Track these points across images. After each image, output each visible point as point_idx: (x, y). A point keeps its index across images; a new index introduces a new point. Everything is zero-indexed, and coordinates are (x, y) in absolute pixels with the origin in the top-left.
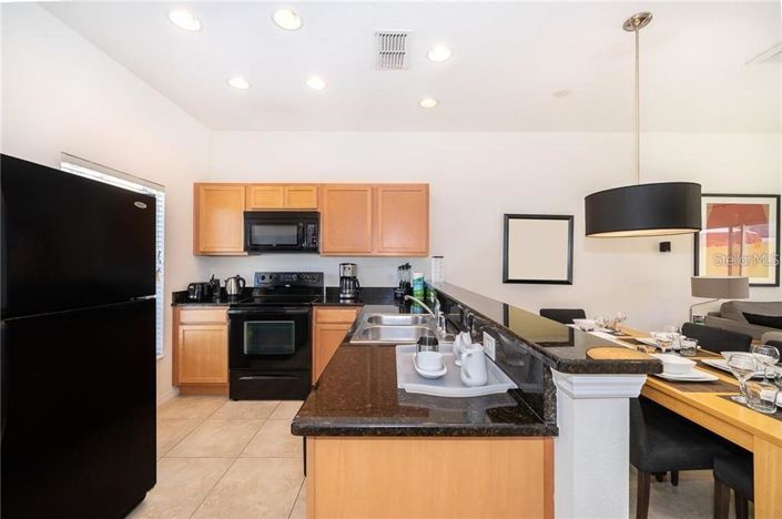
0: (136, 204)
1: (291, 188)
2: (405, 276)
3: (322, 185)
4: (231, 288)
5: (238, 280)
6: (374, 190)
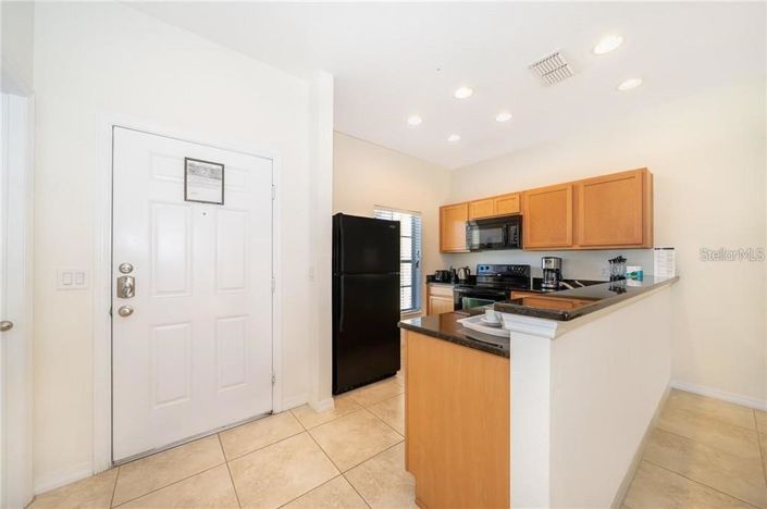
0: (391, 226)
1: (498, 200)
3: (524, 192)
4: (462, 276)
5: (466, 269)
6: (574, 187)
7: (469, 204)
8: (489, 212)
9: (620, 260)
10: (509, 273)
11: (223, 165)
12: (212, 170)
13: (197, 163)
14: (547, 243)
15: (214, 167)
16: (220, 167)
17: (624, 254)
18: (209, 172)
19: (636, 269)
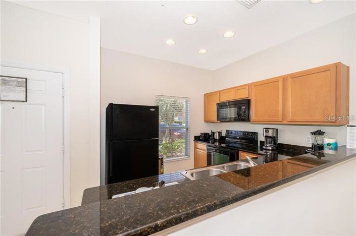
0: (151, 110)
1: (236, 89)
2: (319, 140)
3: (252, 84)
4: (217, 136)
5: (219, 133)
6: (284, 79)
7: (219, 92)
8: (232, 97)
9: (320, 133)
10: (244, 137)
11: (26, 79)
12: (18, 82)
13: (7, 78)
14: (266, 118)
15: (20, 80)
16: (25, 80)
17: (323, 129)
18: (15, 83)
19: (331, 141)
